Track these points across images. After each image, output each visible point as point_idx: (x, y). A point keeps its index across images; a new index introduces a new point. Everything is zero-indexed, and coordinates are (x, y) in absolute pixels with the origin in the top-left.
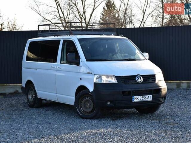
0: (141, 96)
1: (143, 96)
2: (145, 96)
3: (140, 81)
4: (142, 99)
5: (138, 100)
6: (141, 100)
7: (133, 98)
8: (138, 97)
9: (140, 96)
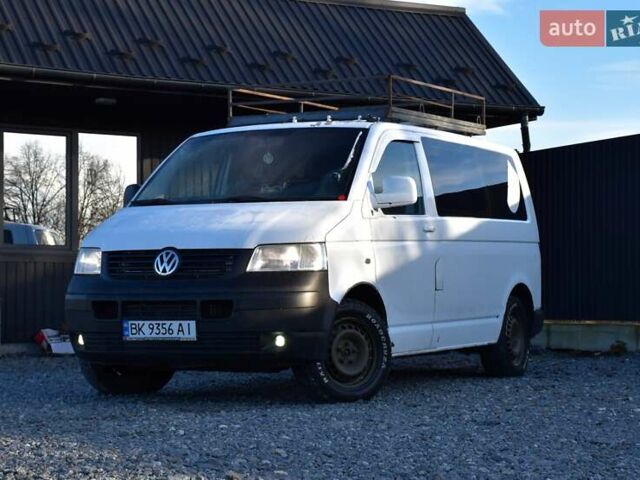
0: (154, 322)
1: (161, 322)
2: (168, 323)
3: (164, 271)
4: (156, 331)
5: (142, 335)
6: (154, 335)
7: (125, 325)
8: (141, 323)
9: (147, 323)
